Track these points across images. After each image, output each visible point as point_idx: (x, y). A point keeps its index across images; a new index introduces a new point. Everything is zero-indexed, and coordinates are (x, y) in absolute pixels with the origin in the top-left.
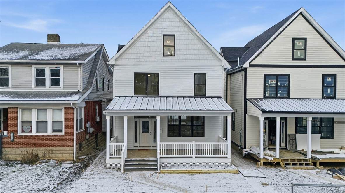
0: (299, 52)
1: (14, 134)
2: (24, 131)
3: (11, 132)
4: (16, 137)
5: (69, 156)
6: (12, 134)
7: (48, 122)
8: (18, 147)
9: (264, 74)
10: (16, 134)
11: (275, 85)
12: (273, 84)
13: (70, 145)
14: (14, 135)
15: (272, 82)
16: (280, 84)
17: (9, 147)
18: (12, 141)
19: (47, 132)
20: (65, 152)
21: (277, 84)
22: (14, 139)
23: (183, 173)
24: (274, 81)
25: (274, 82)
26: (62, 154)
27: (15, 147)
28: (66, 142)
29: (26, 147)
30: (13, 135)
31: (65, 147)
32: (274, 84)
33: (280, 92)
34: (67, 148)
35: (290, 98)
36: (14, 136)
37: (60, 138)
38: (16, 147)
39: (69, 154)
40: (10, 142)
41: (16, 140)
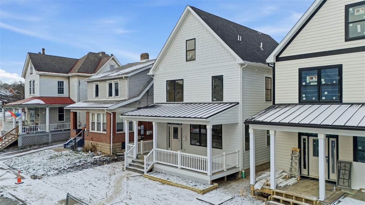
0: (359, 26)
2: (92, 129)
7: (101, 123)
8: (90, 140)
9: (299, 69)
11: (316, 84)
12: (313, 82)
13: (108, 142)
14: (88, 131)
15: (312, 80)
16: (325, 80)
17: (86, 140)
21: (319, 81)
22: (88, 134)
24: (315, 77)
25: (315, 79)
32: (315, 82)
33: (326, 93)
35: (343, 102)
37: (105, 136)
39: (108, 149)
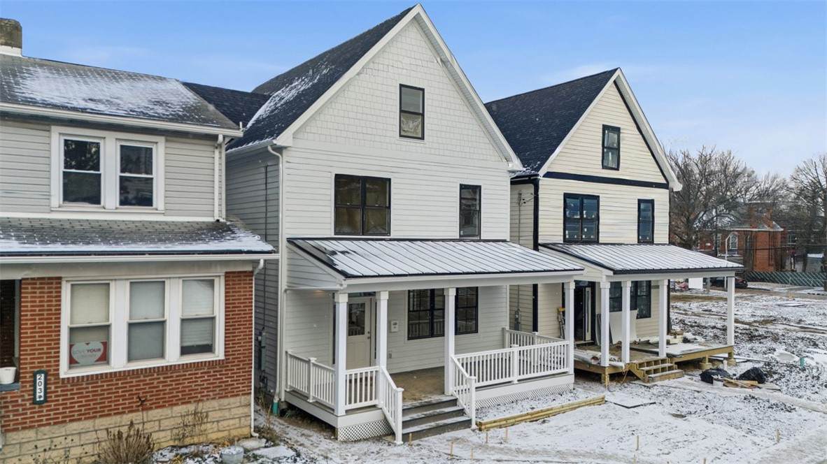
1: (46, 374)
2: (77, 362)
3: (36, 370)
4: (53, 387)
5: (238, 425)
6: (38, 377)
7: (168, 323)
8: (62, 422)
10: (53, 375)
13: (241, 389)
14: (46, 380)
16: (586, 213)
17: (24, 428)
18: (40, 403)
19: (162, 356)
20: (227, 414)
22: (46, 393)
23: (522, 420)
26: (218, 422)
27: (49, 424)
28: (230, 383)
29: (95, 417)
30: (42, 381)
31: (227, 397)
33: (586, 230)
34: (232, 400)
35: (600, 242)
36: (46, 384)
37: (212, 371)
38: (52, 422)
39: (240, 418)
40: (28, 405)
41: (53, 398)
